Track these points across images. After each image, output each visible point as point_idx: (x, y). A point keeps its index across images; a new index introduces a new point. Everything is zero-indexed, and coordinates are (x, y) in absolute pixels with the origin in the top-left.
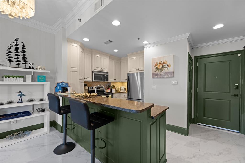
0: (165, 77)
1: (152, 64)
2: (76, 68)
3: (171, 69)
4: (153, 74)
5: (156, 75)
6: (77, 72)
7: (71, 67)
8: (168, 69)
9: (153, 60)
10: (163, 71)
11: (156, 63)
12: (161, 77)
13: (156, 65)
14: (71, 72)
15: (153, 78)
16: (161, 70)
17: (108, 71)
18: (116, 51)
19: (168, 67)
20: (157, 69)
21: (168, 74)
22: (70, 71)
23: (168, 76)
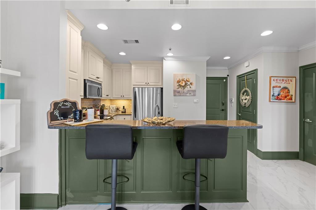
0: (188, 94)
1: (174, 80)
2: (76, 73)
3: (193, 87)
4: (175, 91)
5: (179, 92)
6: (77, 80)
7: (70, 71)
8: (190, 87)
9: (175, 75)
10: (186, 89)
11: (178, 79)
12: (184, 94)
13: (179, 82)
14: (70, 80)
15: (175, 95)
16: (184, 87)
17: (102, 82)
18: (122, 54)
19: (191, 85)
20: (180, 86)
21: (191, 92)
22: (69, 78)
23: (191, 95)
